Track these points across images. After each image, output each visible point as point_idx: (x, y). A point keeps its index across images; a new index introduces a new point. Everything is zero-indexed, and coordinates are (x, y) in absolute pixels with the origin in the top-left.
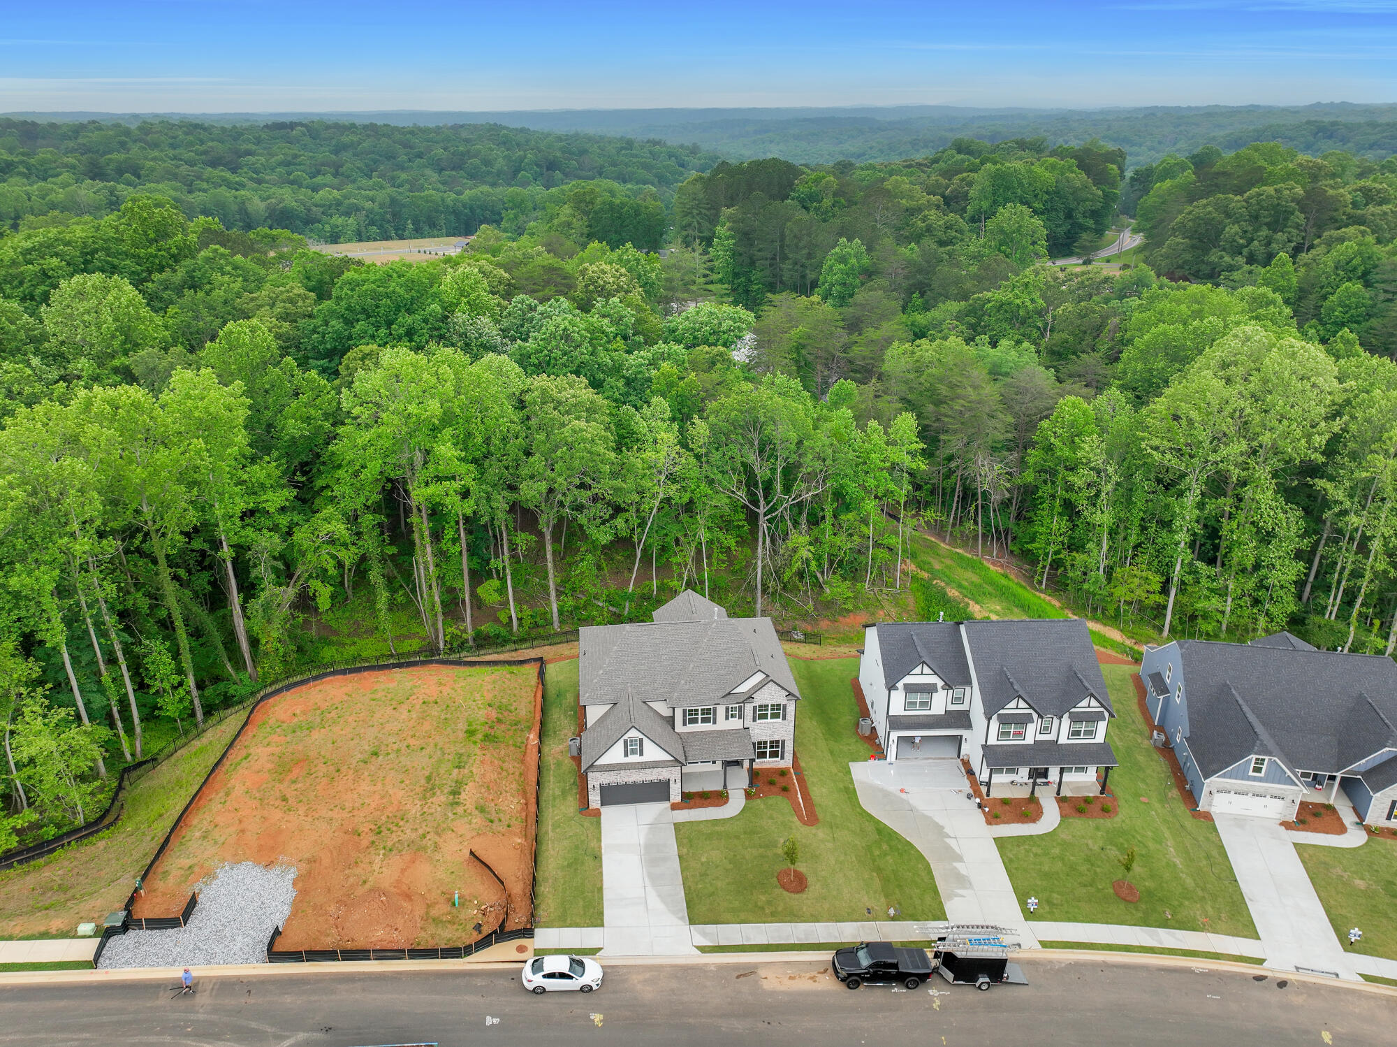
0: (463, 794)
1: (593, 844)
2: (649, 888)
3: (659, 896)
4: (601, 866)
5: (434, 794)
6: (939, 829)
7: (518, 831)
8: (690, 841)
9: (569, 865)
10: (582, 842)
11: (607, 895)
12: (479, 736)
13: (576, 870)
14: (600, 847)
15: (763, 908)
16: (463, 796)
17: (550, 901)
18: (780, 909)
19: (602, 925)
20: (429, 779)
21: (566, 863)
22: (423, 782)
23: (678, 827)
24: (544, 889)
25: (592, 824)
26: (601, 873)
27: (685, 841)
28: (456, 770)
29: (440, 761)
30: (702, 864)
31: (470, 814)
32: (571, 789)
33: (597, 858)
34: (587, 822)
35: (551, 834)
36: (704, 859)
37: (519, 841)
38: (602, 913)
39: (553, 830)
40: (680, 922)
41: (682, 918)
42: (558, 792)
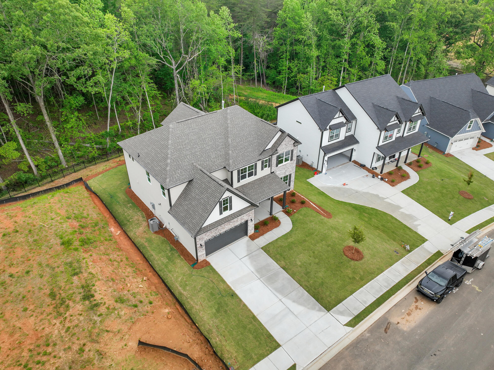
0: (96, 294)
1: (222, 286)
2: (284, 300)
3: (294, 301)
4: (241, 300)
5: (68, 306)
6: (377, 196)
7: (160, 303)
8: (281, 255)
9: (218, 311)
10: (213, 288)
11: (262, 319)
12: (77, 244)
13: (226, 312)
14: (228, 286)
15: (354, 278)
16: (98, 297)
17: (228, 348)
18: (362, 273)
19: (279, 346)
20: (52, 295)
21: (214, 311)
22: (48, 300)
23: (266, 249)
24: (215, 340)
25: (208, 272)
26: (245, 305)
27: (278, 256)
28: (75, 278)
29: (54, 276)
30: (301, 267)
31: (114, 309)
32: (172, 254)
33: (233, 295)
34: (204, 272)
35: (185, 293)
36: (299, 263)
37: (167, 311)
38: (270, 336)
39: (184, 289)
40: (323, 313)
41: (320, 310)
42: (165, 261)
